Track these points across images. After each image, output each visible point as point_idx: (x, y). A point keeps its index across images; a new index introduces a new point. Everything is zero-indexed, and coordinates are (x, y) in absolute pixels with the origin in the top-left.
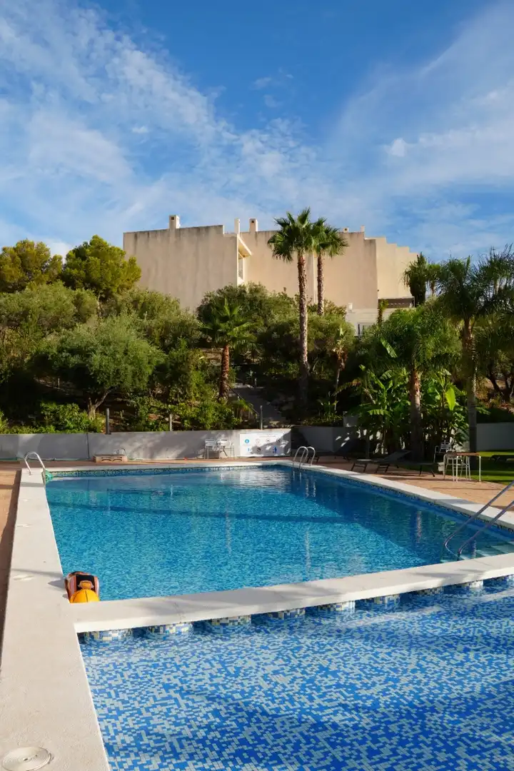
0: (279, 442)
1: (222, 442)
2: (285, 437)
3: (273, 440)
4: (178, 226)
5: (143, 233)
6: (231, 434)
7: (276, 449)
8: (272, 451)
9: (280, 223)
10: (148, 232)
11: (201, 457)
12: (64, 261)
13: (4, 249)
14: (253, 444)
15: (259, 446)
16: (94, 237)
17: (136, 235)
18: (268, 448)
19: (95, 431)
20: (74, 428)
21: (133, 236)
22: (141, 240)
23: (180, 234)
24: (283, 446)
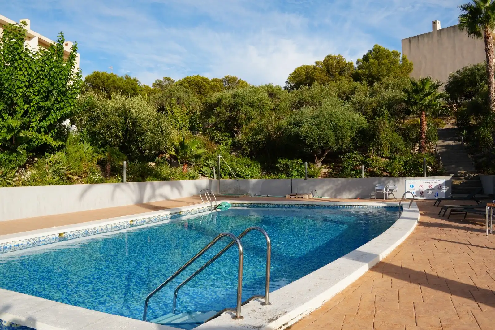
0: (440, 186)
1: (389, 186)
2: (446, 183)
3: (434, 185)
4: (439, 27)
5: (415, 37)
6: (398, 180)
7: (437, 193)
8: (434, 194)
9: (464, 8)
10: (418, 36)
11: (374, 197)
12: (355, 65)
13: (316, 63)
14: (417, 188)
15: (423, 190)
16: (375, 46)
17: (410, 40)
18: (430, 192)
19: (313, 177)
20: (297, 175)
21: (408, 41)
22: (413, 42)
23: (441, 34)
24: (444, 191)
